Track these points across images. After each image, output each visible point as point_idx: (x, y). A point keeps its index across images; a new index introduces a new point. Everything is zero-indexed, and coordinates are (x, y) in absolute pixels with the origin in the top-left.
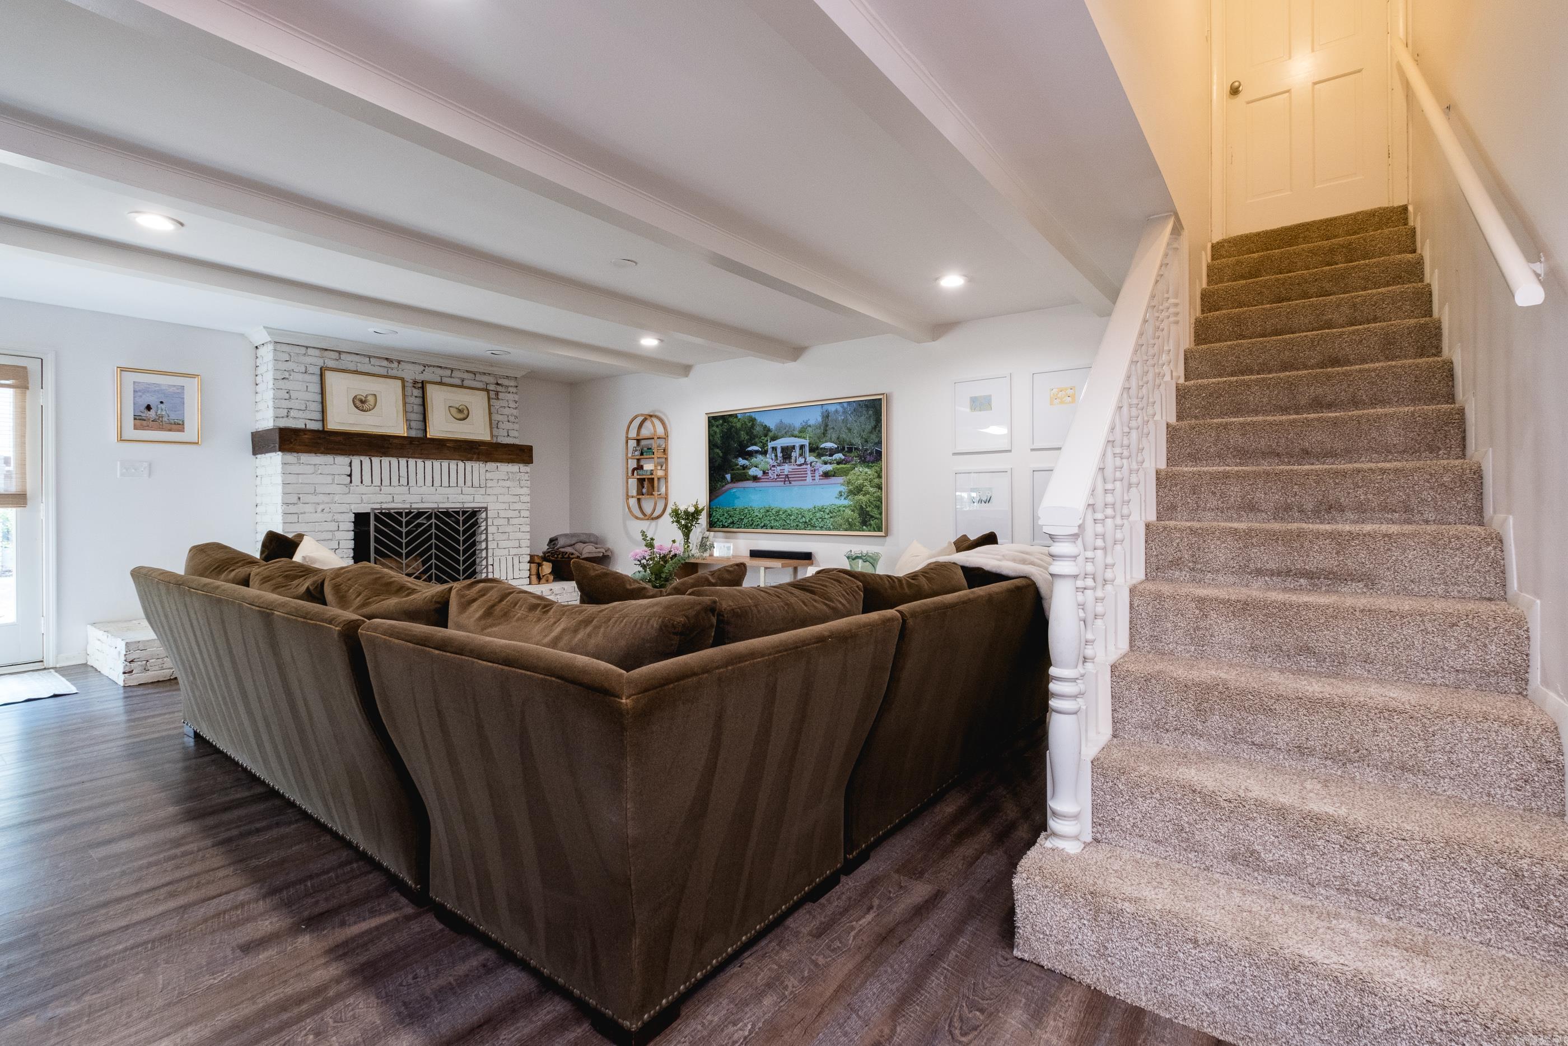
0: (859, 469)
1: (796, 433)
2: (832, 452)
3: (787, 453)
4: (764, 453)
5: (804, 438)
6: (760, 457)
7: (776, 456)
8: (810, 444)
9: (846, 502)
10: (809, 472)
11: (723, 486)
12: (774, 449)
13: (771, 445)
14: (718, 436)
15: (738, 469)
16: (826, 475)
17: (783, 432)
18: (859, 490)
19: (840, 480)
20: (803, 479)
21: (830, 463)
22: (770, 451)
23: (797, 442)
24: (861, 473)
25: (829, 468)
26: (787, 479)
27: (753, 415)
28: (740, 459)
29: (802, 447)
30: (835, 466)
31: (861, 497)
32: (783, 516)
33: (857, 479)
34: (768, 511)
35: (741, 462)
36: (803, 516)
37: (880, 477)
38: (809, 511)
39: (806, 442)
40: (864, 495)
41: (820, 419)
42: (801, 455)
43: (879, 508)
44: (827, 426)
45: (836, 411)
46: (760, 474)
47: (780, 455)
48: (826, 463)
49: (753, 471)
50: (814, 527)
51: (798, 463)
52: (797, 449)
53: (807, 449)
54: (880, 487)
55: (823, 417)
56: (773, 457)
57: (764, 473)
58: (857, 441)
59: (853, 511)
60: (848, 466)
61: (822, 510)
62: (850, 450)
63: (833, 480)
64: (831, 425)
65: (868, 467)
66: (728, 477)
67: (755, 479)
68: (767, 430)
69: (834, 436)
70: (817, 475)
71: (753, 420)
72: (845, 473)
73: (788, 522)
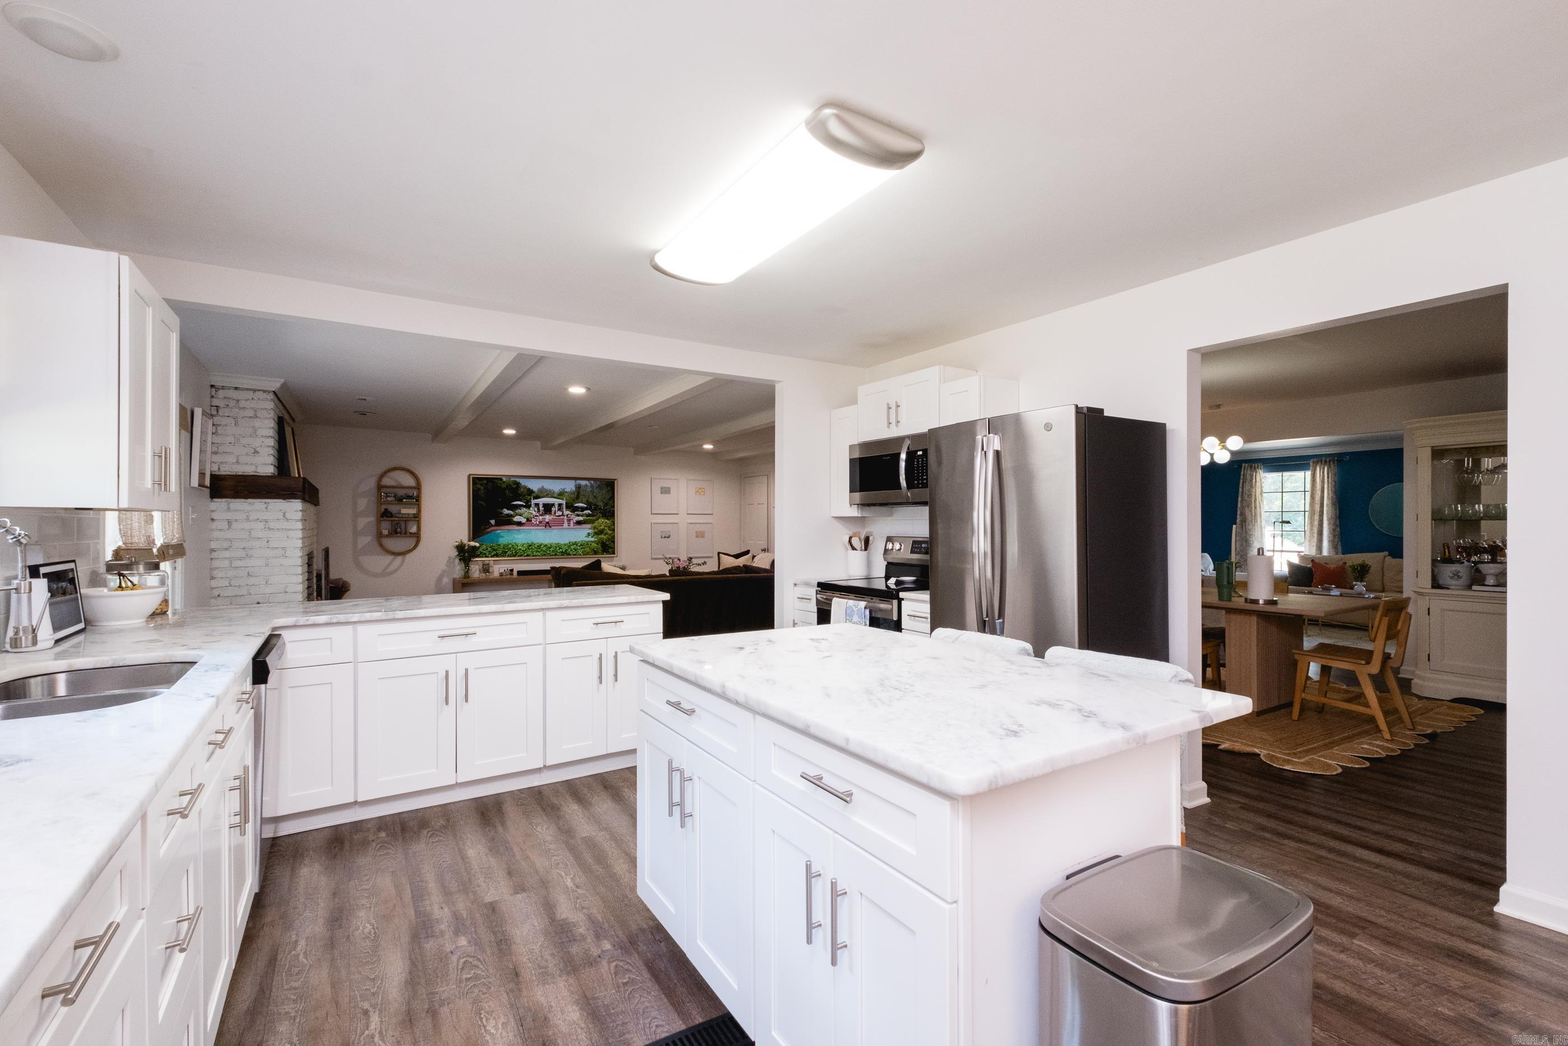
0: (601, 520)
1: (556, 495)
2: (583, 509)
3: (548, 508)
4: (528, 506)
5: (563, 499)
6: (524, 510)
7: (539, 509)
8: (566, 503)
9: (593, 539)
10: (566, 521)
11: (487, 528)
12: (537, 505)
13: (533, 502)
14: (483, 492)
15: (503, 517)
16: (579, 523)
17: (545, 494)
18: (601, 532)
19: (589, 526)
20: (561, 524)
21: (582, 516)
22: (533, 506)
23: (556, 501)
24: (602, 522)
25: (581, 518)
26: (548, 525)
27: (518, 480)
28: (505, 510)
29: (560, 505)
30: (585, 518)
31: (602, 536)
32: (544, 549)
33: (600, 526)
34: (530, 546)
35: (506, 511)
36: (560, 548)
37: (614, 525)
38: (565, 545)
39: (564, 502)
40: (605, 535)
41: (574, 489)
42: (559, 510)
43: (614, 542)
44: (579, 493)
45: (586, 485)
46: (524, 520)
47: (541, 508)
48: (578, 515)
49: (517, 519)
50: (569, 554)
51: (557, 514)
52: (557, 506)
53: (564, 506)
54: (614, 530)
55: (576, 488)
56: (536, 510)
57: (528, 520)
58: (601, 504)
59: (597, 544)
60: (594, 518)
61: (575, 543)
62: (595, 509)
63: (584, 526)
64: (582, 493)
65: (608, 519)
66: (493, 522)
67: (520, 524)
68: (530, 492)
69: (584, 500)
70: (572, 522)
71: (518, 484)
72: (592, 522)
73: (548, 552)
